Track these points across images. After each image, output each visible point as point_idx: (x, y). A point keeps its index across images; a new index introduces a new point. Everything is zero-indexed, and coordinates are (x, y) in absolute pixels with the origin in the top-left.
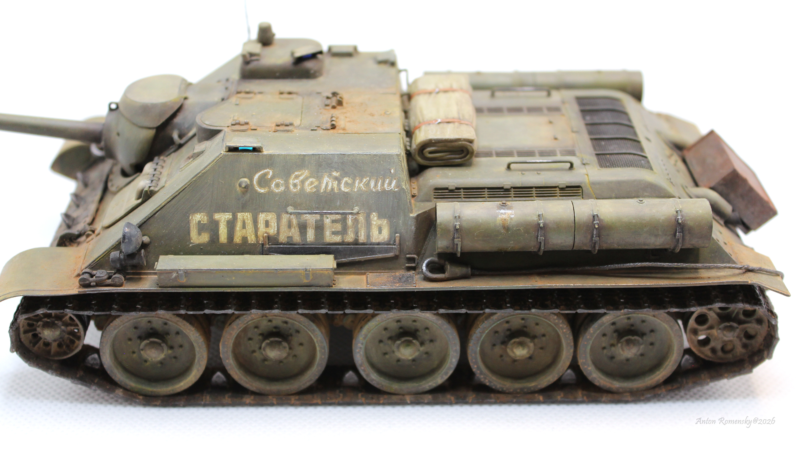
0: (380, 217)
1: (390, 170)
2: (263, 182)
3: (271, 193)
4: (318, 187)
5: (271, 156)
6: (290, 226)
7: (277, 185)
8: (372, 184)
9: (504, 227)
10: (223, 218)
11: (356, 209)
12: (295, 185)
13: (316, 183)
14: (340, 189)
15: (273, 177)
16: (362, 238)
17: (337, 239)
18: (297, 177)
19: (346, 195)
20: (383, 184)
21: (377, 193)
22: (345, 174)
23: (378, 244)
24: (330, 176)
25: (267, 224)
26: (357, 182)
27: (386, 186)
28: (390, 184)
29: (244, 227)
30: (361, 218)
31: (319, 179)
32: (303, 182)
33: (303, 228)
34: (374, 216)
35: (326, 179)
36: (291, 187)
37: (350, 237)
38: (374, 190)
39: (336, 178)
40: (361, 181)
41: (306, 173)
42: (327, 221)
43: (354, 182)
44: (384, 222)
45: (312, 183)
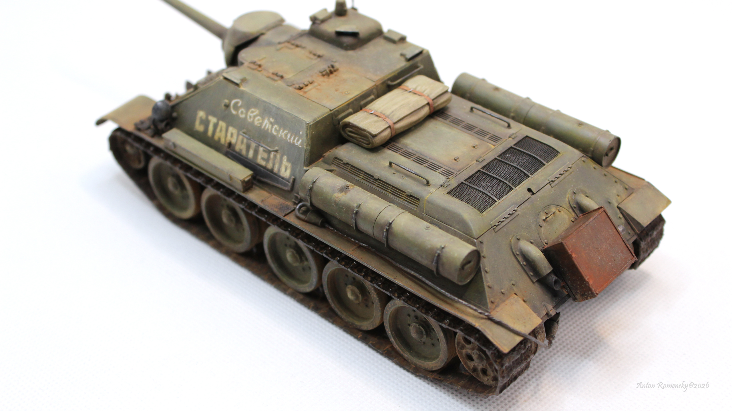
0: (288, 160)
1: (300, 132)
2: (236, 107)
3: (237, 116)
4: (261, 124)
5: (243, 92)
6: (242, 142)
7: (242, 113)
8: (289, 136)
9: (335, 202)
10: (213, 120)
11: (276, 148)
12: (250, 117)
13: (261, 121)
14: (271, 131)
15: (241, 106)
16: (276, 170)
17: (263, 163)
18: (252, 112)
19: (274, 137)
20: (294, 139)
21: (290, 143)
22: (276, 122)
23: (283, 178)
24: (269, 120)
25: (232, 135)
26: (281, 131)
27: (295, 141)
28: (298, 141)
29: (221, 131)
30: (278, 156)
31: (263, 119)
32: (255, 117)
33: (248, 147)
34: (285, 158)
35: (266, 121)
36: (248, 117)
37: (270, 166)
38: (289, 141)
39: (271, 123)
40: (283, 132)
41: (257, 112)
42: (261, 149)
43: (279, 130)
44: (289, 165)
45: (259, 120)
